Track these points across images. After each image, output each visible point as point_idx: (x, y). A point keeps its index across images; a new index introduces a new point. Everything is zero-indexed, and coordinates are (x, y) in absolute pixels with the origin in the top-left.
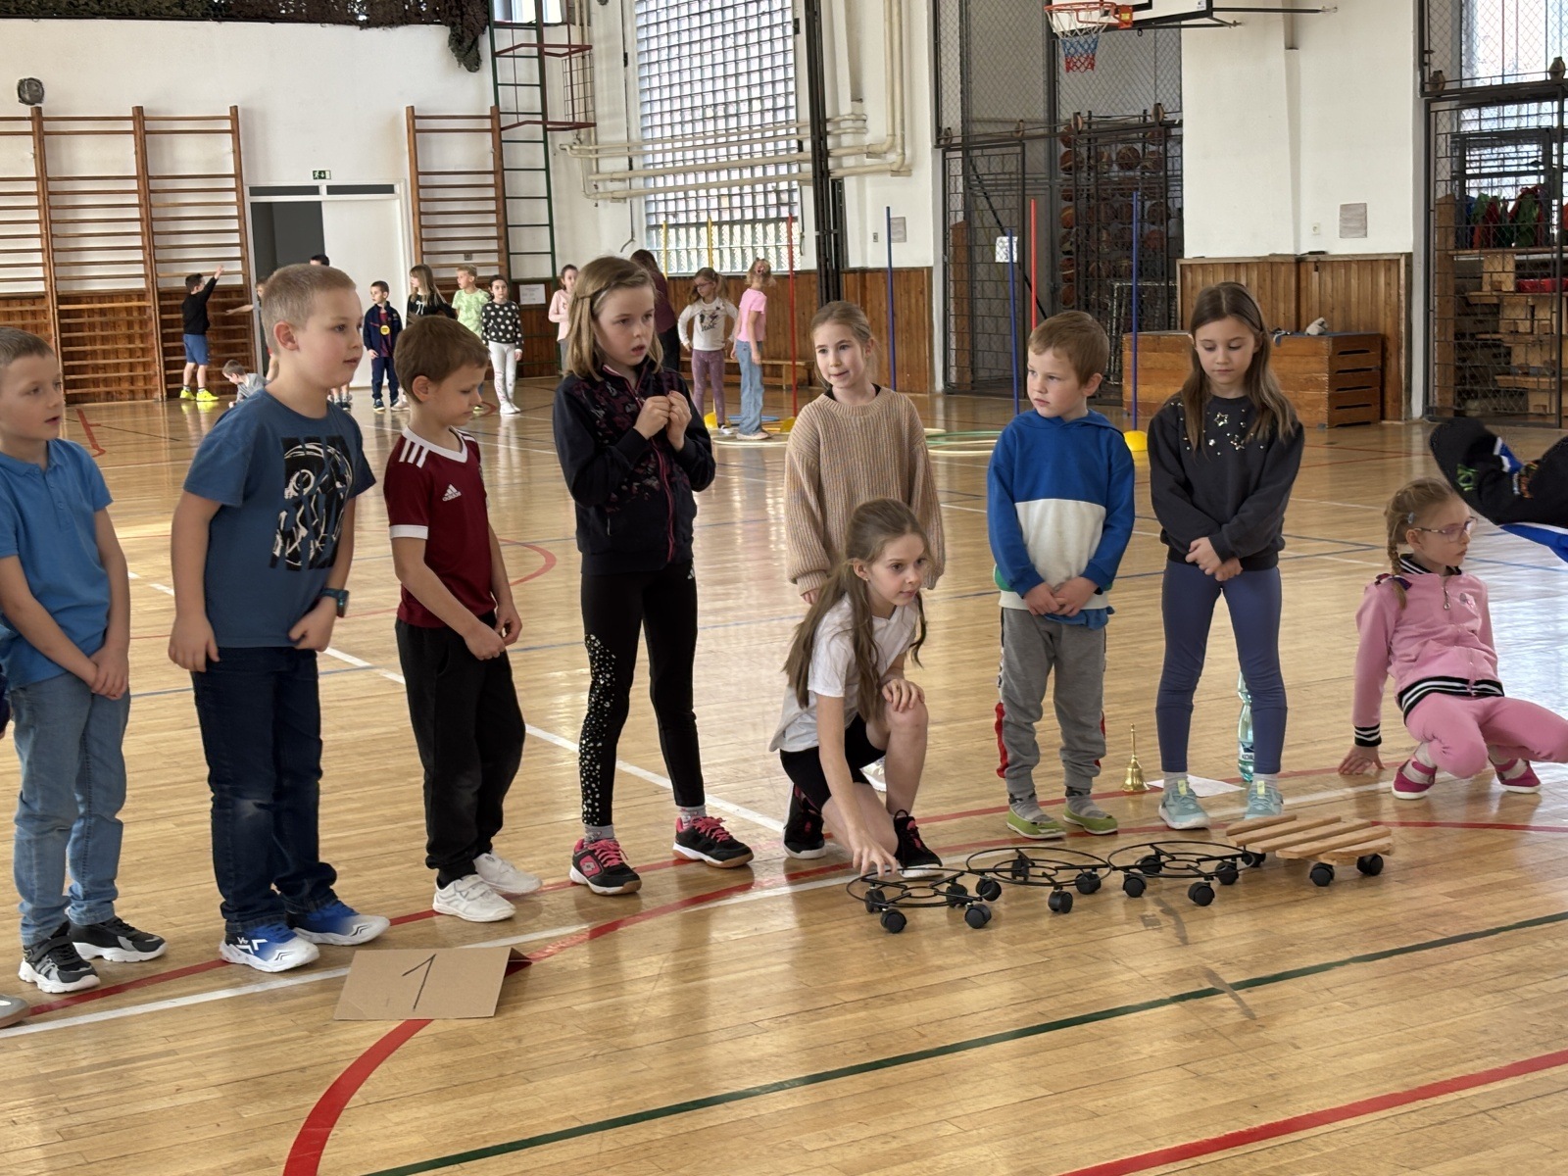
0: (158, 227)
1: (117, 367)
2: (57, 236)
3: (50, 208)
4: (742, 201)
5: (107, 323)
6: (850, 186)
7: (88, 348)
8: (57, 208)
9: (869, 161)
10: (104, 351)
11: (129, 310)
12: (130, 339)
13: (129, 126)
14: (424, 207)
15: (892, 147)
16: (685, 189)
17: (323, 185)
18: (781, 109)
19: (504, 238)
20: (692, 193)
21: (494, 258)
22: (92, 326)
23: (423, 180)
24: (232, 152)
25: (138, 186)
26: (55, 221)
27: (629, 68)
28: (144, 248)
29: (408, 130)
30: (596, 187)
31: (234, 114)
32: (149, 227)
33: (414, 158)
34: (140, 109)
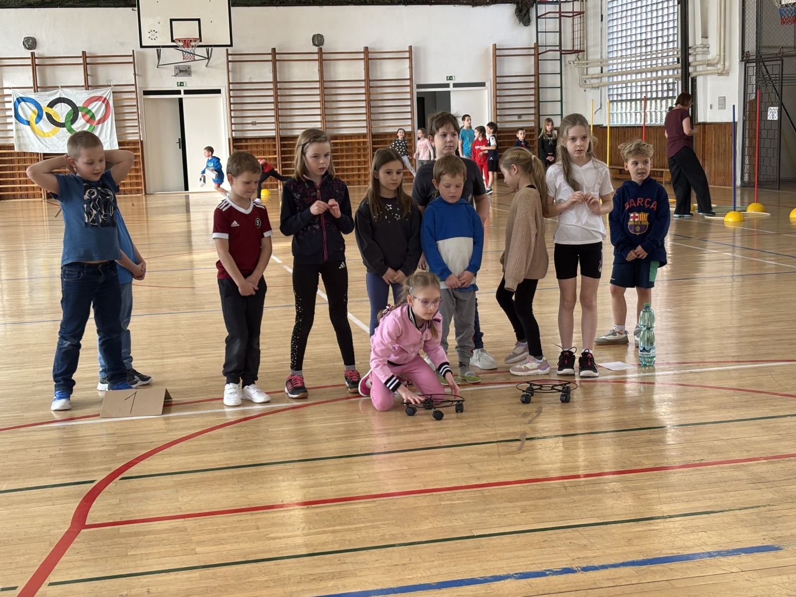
0: (373, 104)
1: (352, 170)
2: (327, 108)
3: (325, 95)
4: (651, 88)
5: (349, 149)
6: (700, 81)
7: (340, 160)
8: (327, 95)
9: (709, 68)
10: (347, 162)
11: (359, 143)
12: (359, 156)
13: (362, 56)
14: (498, 93)
15: (719, 60)
16: (626, 82)
17: (451, 83)
18: (671, 42)
19: (537, 108)
20: (629, 85)
21: (532, 118)
22: (342, 150)
23: (498, 80)
24: (408, 68)
25: (365, 85)
26: (326, 101)
27: (603, 22)
28: (366, 114)
29: (493, 56)
30: (585, 82)
31: (410, 50)
32: (369, 103)
33: (495, 69)
34: (366, 48)
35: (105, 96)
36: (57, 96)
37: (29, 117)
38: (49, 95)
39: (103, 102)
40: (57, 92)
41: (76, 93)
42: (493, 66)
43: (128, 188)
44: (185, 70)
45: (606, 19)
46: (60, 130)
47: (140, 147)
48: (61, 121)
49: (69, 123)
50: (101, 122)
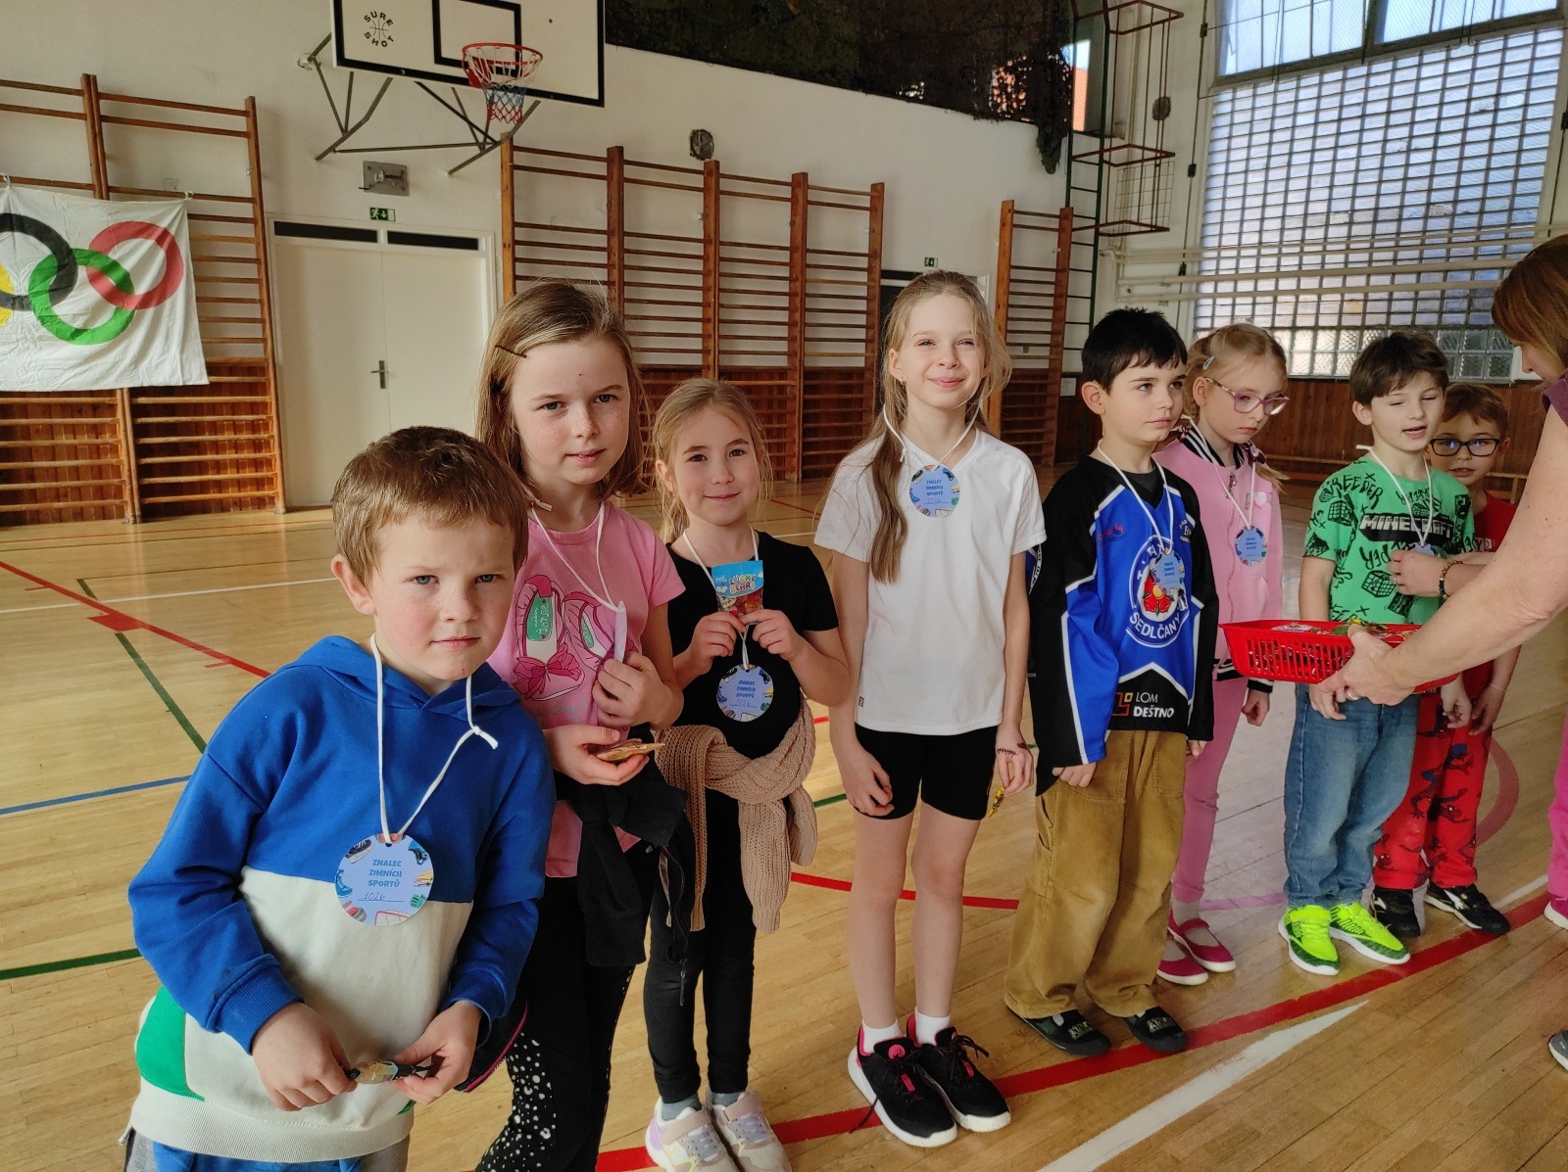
3: (719, 274)
11: (770, 387)
13: (786, 192)
14: (1011, 300)
19: (1056, 333)
21: (1045, 352)
23: (1015, 274)
24: (867, 231)
25: (791, 258)
26: (721, 290)
27: (1195, 179)
28: (791, 324)
29: (1003, 225)
30: (1129, 291)
31: (877, 191)
32: (803, 302)
33: (1008, 250)
34: (805, 175)
35: (163, 224)
39: (160, 241)
41: (65, 206)
42: (1000, 247)
43: (232, 494)
44: (398, 174)
45: (1204, 172)
46: (10, 320)
47: (269, 380)
48: (13, 289)
49: (46, 296)
50: (154, 302)
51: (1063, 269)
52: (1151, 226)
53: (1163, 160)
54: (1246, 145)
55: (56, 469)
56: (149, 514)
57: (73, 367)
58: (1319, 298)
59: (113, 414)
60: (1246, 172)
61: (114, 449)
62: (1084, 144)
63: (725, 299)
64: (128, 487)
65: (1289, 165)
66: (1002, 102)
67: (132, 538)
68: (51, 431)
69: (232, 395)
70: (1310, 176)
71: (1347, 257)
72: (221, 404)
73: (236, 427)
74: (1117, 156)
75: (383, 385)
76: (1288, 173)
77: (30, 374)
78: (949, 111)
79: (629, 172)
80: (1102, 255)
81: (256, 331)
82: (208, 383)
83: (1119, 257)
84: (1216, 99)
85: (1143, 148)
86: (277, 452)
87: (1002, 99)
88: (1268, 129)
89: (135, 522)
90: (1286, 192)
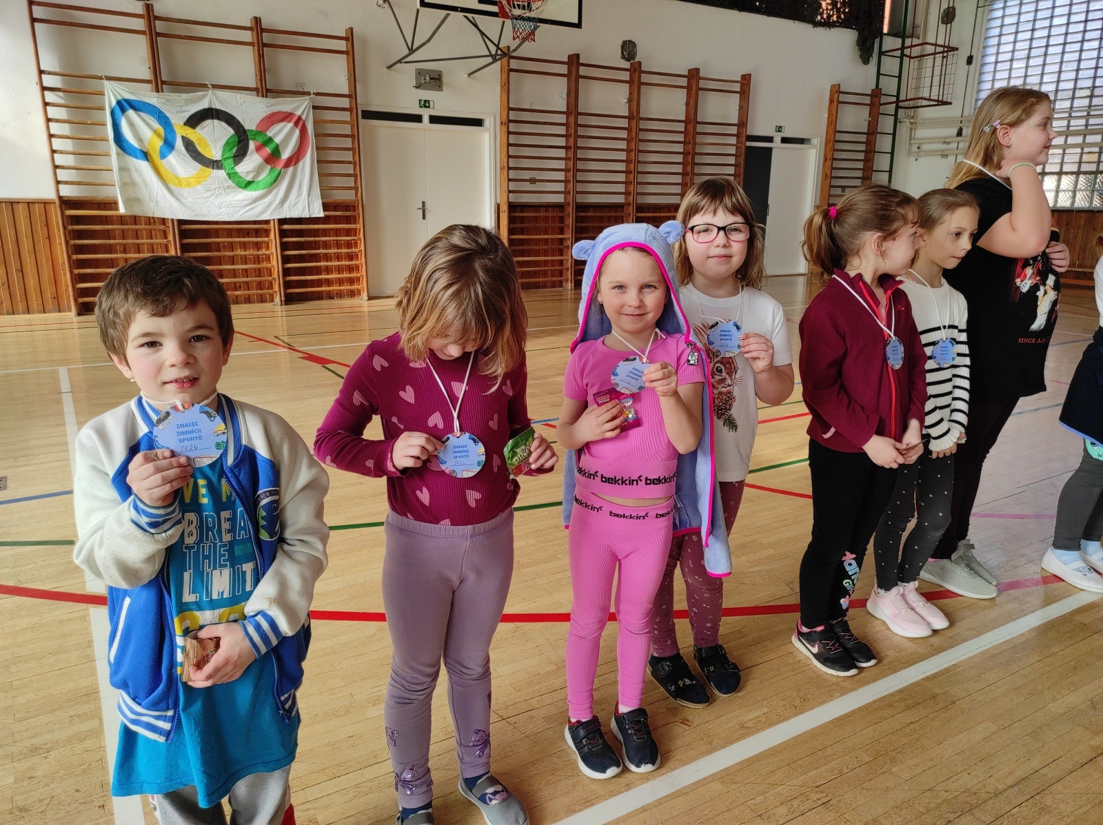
13: (684, 82)
17: (778, 136)
23: (839, 137)
24: (737, 108)
25: (686, 128)
26: (640, 151)
27: (972, 66)
28: (684, 174)
29: (831, 101)
30: (919, 148)
31: (745, 80)
32: (693, 158)
33: (835, 121)
34: (697, 70)
35: (298, 113)
36: (204, 105)
37: (146, 144)
38: (188, 102)
39: (296, 124)
40: (204, 96)
41: (242, 103)
42: (829, 116)
43: (335, 288)
44: (437, 77)
45: (979, 61)
46: (212, 175)
47: (359, 214)
48: (213, 156)
49: (231, 160)
50: (293, 163)
51: (872, 132)
52: (938, 101)
53: (949, 53)
54: (1013, 40)
55: (234, 270)
56: (289, 300)
57: (246, 206)
58: (1064, 150)
59: (268, 236)
60: (1012, 60)
61: (268, 258)
62: (891, 43)
63: (642, 157)
64: (277, 282)
65: (1046, 55)
66: (833, 14)
67: (280, 315)
68: (231, 246)
69: (336, 224)
70: (1061, 62)
71: (1087, 121)
72: (330, 230)
73: (338, 245)
74: (916, 51)
75: (424, 217)
76: (1045, 60)
77: (222, 210)
78: (796, 22)
79: (583, 71)
80: (900, 122)
81: (350, 182)
82: (323, 216)
83: (911, 123)
84: (991, 7)
85: (936, 45)
86: (363, 261)
87: (833, 12)
88: (1031, 28)
89: (282, 305)
90: (1042, 74)
